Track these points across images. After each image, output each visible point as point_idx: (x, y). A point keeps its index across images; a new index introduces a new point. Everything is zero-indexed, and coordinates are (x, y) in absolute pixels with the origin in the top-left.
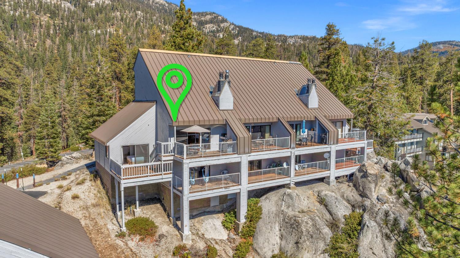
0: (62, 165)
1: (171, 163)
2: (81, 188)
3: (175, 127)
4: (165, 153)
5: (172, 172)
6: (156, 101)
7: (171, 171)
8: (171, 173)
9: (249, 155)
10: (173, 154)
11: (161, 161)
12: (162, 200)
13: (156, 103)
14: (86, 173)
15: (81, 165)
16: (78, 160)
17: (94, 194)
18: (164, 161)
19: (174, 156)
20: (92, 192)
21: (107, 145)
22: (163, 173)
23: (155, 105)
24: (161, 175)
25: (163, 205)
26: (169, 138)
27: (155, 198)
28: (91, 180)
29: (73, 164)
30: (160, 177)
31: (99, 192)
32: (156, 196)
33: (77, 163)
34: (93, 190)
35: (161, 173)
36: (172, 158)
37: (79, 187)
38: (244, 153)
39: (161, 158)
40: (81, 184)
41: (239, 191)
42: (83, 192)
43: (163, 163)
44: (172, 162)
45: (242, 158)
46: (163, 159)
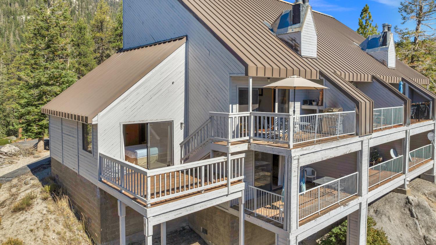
1: (241, 159)
2: (25, 220)
3: (251, 80)
4: (233, 137)
5: (242, 177)
6: (187, 36)
7: (241, 175)
8: (239, 181)
9: (370, 136)
10: (247, 138)
11: (225, 154)
13: (187, 39)
14: (32, 182)
15: (19, 167)
16: (14, 157)
17: (59, 234)
18: (233, 154)
19: (248, 141)
20: (52, 228)
21: (93, 123)
22: (231, 180)
23: (184, 45)
24: (226, 185)
26: (231, 105)
28: (45, 199)
29: (4, 166)
30: (224, 190)
31: (67, 226)
33: (11, 163)
34: (53, 221)
36: (244, 147)
37: (22, 216)
38: (366, 134)
39: (228, 148)
40: (23, 209)
41: (357, 208)
42: (31, 231)
43: (231, 158)
44: (243, 155)
45: (364, 142)
46: (233, 149)
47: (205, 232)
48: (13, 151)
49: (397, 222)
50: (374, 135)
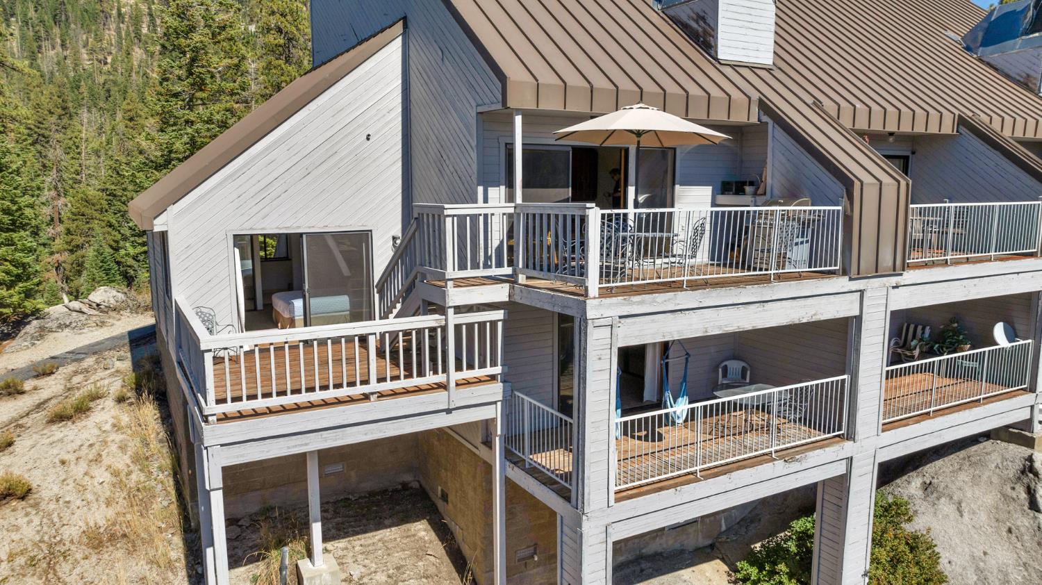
0: (42, 333)
1: (494, 324)
2: (61, 441)
3: (518, 120)
4: (462, 267)
5: (498, 370)
6: (405, 19)
7: (494, 364)
8: (493, 378)
9: (893, 280)
10: (507, 270)
11: (442, 310)
12: (440, 504)
13: (405, 26)
14: (118, 365)
15: (114, 334)
16: (111, 313)
17: (116, 474)
18: (459, 309)
19: (511, 280)
20: (106, 461)
21: (156, 229)
22: (455, 376)
23: (399, 41)
24: (443, 386)
25: (443, 532)
26: (480, 189)
27: (405, 486)
28: (121, 400)
29: (86, 330)
30: (438, 400)
31: (141, 460)
32: (407, 478)
33: (102, 324)
34: (114, 448)
35: (441, 378)
36: (500, 293)
37: (58, 431)
38: (877, 272)
39: (444, 295)
40: (69, 418)
41: (840, 469)
42: (63, 462)
43: (453, 319)
44: (499, 315)
45: (866, 295)
46: (456, 296)
47: (445, 497)
48: (112, 301)
49: (983, 517)
50: (909, 276)
